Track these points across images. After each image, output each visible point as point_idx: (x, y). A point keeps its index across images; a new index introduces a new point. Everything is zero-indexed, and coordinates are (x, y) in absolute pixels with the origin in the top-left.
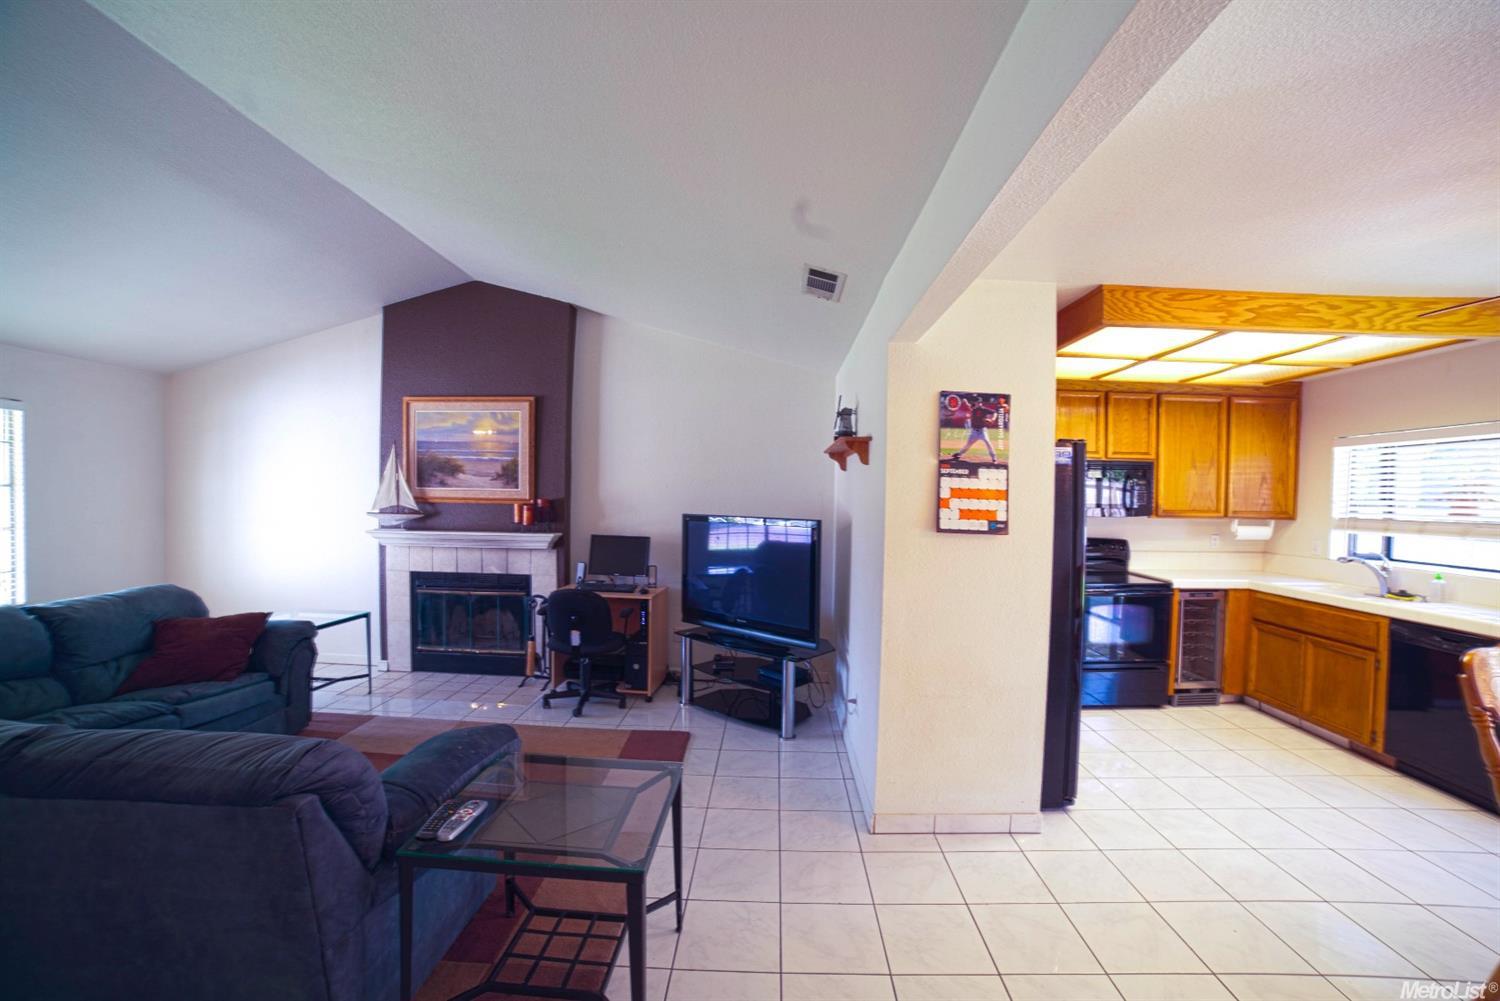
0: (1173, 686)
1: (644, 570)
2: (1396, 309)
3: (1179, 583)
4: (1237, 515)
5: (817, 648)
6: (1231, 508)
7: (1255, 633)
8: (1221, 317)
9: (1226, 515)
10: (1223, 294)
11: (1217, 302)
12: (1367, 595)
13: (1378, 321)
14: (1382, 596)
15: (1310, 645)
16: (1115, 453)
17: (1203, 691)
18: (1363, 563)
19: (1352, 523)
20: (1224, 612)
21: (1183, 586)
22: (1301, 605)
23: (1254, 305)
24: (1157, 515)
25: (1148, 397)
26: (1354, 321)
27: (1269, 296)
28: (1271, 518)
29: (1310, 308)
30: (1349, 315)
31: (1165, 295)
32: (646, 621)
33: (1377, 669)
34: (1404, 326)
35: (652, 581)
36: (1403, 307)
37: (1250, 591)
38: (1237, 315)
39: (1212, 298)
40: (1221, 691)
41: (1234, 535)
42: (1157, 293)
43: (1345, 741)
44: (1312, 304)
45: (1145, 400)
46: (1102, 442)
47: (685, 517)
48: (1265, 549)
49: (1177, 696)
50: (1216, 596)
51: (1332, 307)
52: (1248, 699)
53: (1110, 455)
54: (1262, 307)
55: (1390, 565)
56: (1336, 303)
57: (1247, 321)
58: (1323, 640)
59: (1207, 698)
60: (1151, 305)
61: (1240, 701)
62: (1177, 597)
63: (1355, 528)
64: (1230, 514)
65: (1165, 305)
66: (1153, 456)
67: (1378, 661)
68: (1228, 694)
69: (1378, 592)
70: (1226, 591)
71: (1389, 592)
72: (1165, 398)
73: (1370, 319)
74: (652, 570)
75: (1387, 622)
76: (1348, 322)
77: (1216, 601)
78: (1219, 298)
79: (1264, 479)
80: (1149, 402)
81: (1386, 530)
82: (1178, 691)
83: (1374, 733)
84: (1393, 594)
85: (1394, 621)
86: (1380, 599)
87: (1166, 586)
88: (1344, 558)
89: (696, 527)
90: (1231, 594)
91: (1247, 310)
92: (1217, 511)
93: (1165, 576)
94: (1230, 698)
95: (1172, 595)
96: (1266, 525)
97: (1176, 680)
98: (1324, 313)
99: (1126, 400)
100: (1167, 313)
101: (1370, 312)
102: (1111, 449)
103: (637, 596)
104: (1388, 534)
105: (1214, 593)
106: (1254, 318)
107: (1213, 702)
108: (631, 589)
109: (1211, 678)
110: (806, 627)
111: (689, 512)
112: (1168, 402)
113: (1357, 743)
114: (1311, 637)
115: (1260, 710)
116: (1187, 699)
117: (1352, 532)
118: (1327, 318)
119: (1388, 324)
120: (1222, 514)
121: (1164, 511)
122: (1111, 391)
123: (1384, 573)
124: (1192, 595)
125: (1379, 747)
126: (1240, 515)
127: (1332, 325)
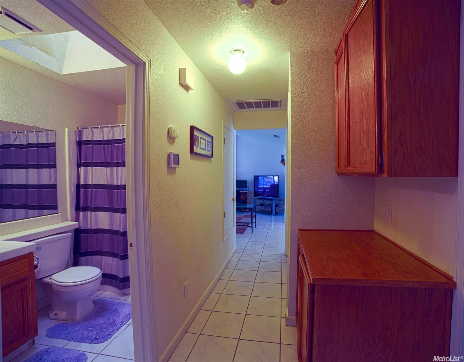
1: (246, 187)
5: (279, 199)
32: (247, 197)
35: (248, 189)
47: (254, 176)
74: (248, 187)
89: (256, 178)
103: (245, 191)
108: (244, 191)
110: (277, 195)
111: (255, 175)
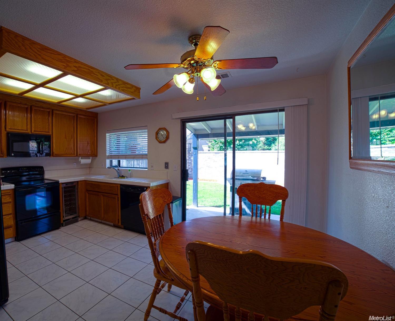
0: (62, 219)
2: (119, 82)
3: (61, 181)
4: (80, 155)
6: (78, 153)
7: (87, 195)
8: (63, 65)
9: (77, 156)
10: (65, 56)
11: (62, 58)
12: (115, 178)
13: (114, 85)
14: (118, 178)
15: (102, 196)
16: (35, 131)
17: (73, 218)
18: (114, 168)
19: (111, 157)
20: (77, 189)
21: (63, 182)
22: (99, 184)
23: (77, 65)
24: (53, 156)
25: (49, 110)
26: (108, 82)
27: (82, 63)
28: (91, 156)
29: (96, 73)
30: (107, 80)
31: (39, 47)
33: (118, 200)
34: (121, 88)
36: (120, 83)
37: (85, 181)
38: (70, 67)
39: (60, 56)
40: (79, 216)
41: (80, 162)
42: (34, 43)
43: (112, 224)
44: (96, 72)
45: (48, 111)
46: (29, 126)
48: (89, 167)
49: (64, 223)
50: (74, 184)
51: (102, 75)
52: (87, 217)
53: (33, 132)
54: (80, 67)
55: (120, 168)
56: (103, 75)
57: (74, 71)
58: (105, 194)
59: (75, 220)
60: (30, 48)
61: (85, 218)
62: (61, 186)
63: (111, 158)
64: (78, 155)
65: (38, 51)
66: (51, 133)
67: (118, 198)
68: (81, 217)
69: (117, 177)
70: (78, 182)
71: (120, 176)
72: (55, 112)
73: (112, 83)
75: (119, 185)
76: (107, 82)
77: (75, 186)
78: (63, 57)
79: (88, 143)
80: (49, 112)
81: (118, 158)
82: (64, 221)
83: (118, 220)
84: (121, 177)
85: (121, 185)
86: (117, 179)
87: (57, 182)
88: (109, 167)
90: (79, 182)
91: (74, 66)
92: (74, 154)
93: (56, 179)
94: (82, 218)
95: (59, 186)
96: (90, 158)
97: (64, 217)
98: (99, 76)
99: (40, 110)
100: (39, 55)
101: (112, 81)
102: (33, 129)
104: (119, 159)
105: (74, 183)
106: (76, 70)
107: (77, 221)
109: (76, 213)
112: (56, 113)
113: (115, 224)
114: (102, 193)
115: (91, 220)
116: (68, 222)
117: (111, 159)
118: (101, 79)
119: (117, 87)
120: (76, 155)
121: (56, 154)
122: (33, 106)
123: (118, 171)
124: (66, 185)
125: (120, 224)
126: (81, 155)
127: (102, 82)
